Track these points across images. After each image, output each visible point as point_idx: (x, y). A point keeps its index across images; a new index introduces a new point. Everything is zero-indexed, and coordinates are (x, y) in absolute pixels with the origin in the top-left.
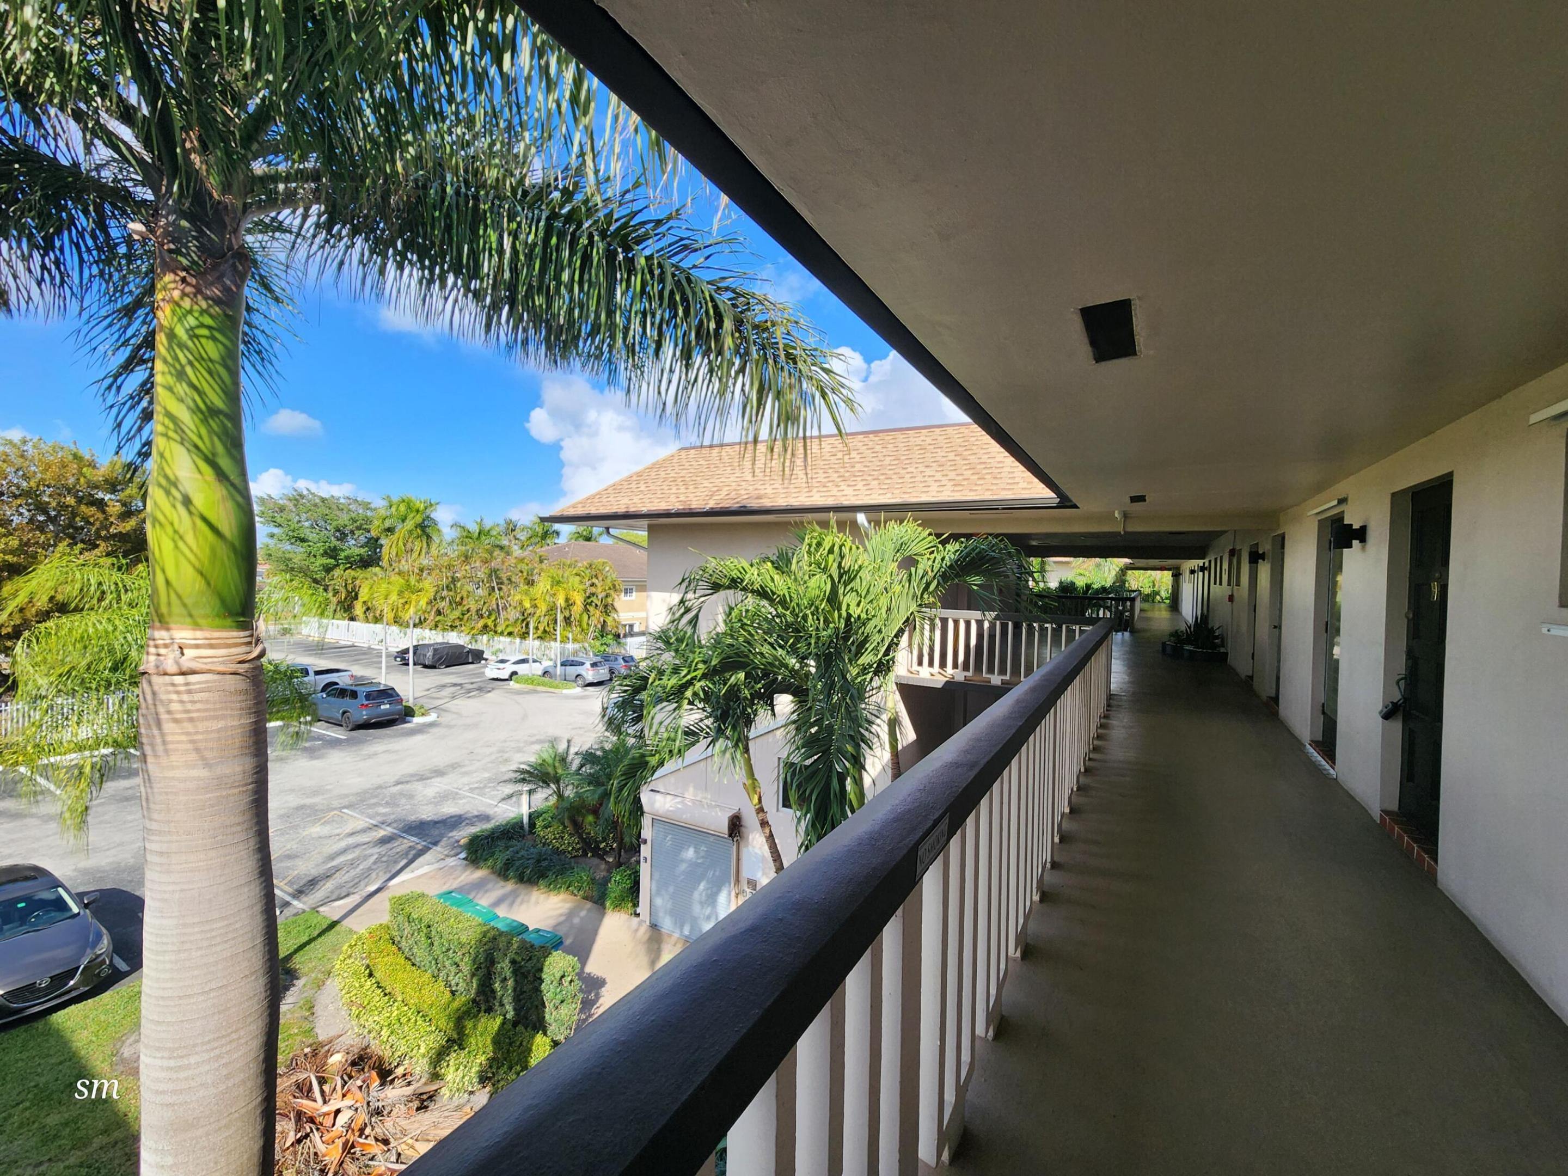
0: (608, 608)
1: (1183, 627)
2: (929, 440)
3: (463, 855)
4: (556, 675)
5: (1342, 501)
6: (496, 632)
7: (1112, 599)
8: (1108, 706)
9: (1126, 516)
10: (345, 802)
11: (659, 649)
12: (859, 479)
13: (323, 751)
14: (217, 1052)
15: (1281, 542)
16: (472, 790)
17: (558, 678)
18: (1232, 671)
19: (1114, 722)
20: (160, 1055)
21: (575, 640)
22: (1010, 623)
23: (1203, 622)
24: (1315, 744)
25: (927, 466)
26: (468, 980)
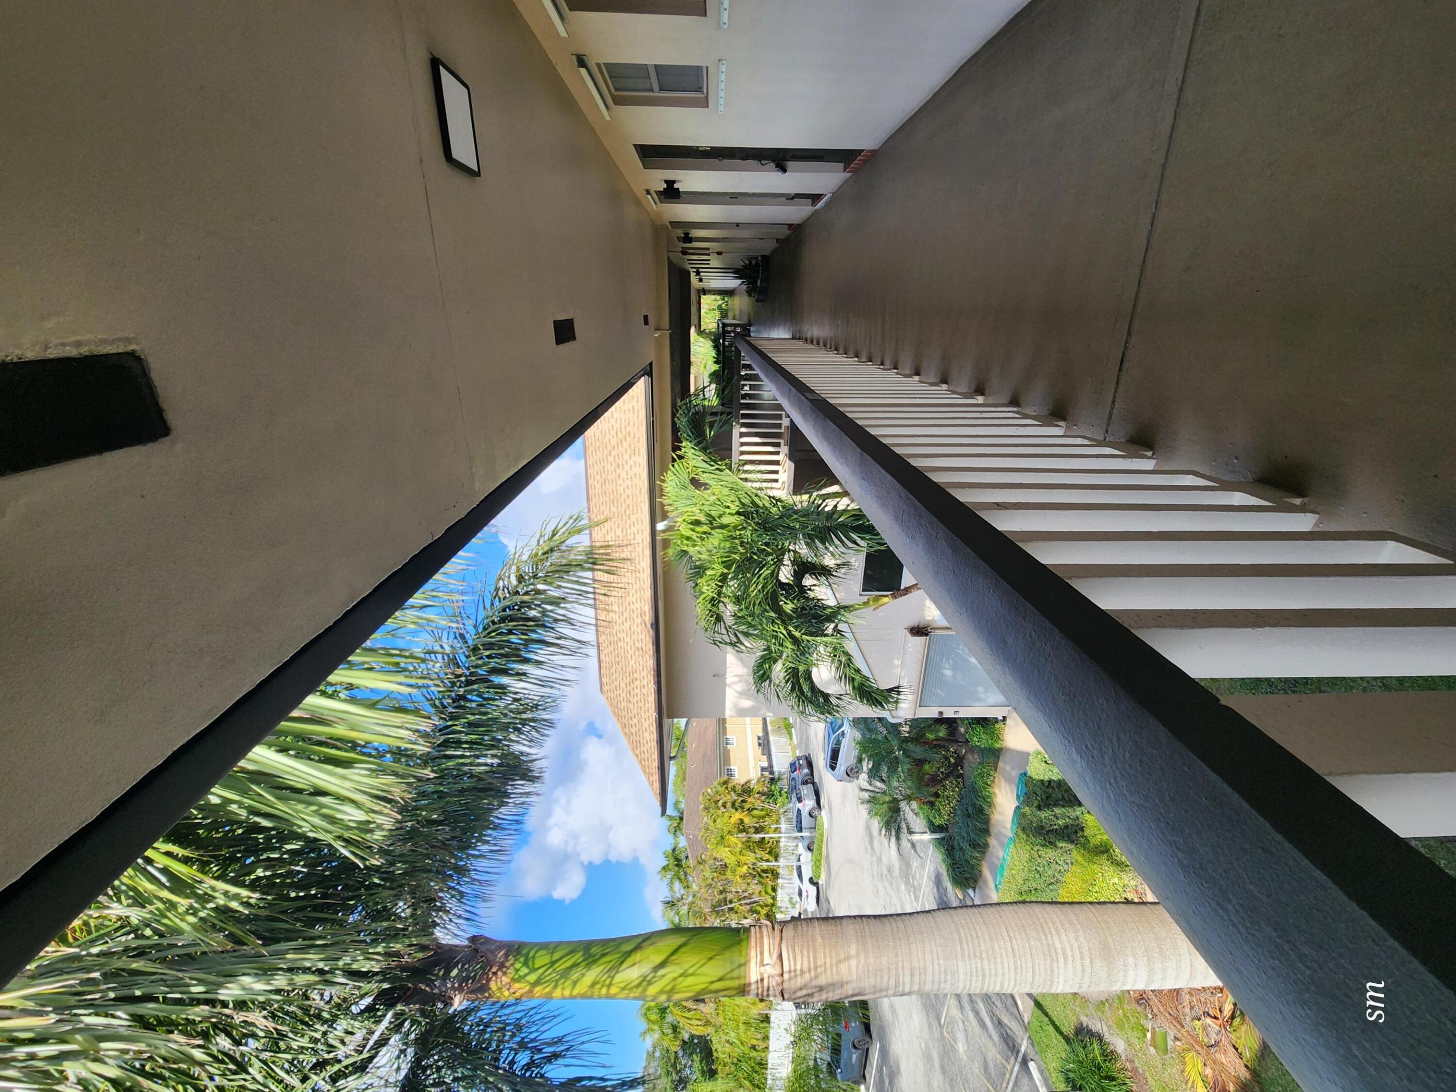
0: (746, 790)
1: (744, 287)
2: (598, 477)
3: (971, 892)
4: (811, 837)
5: (648, 192)
6: (773, 905)
7: (724, 341)
8: (799, 339)
9: (658, 329)
10: (934, 1024)
11: (770, 686)
12: (629, 531)
13: (892, 1063)
14: (1053, 930)
15: (675, 224)
16: (917, 898)
17: (814, 834)
18: (775, 251)
19: (809, 336)
20: (1056, 969)
21: (778, 822)
22: (742, 412)
23: (739, 273)
24: (814, 203)
25: (619, 477)
26: (1060, 851)
